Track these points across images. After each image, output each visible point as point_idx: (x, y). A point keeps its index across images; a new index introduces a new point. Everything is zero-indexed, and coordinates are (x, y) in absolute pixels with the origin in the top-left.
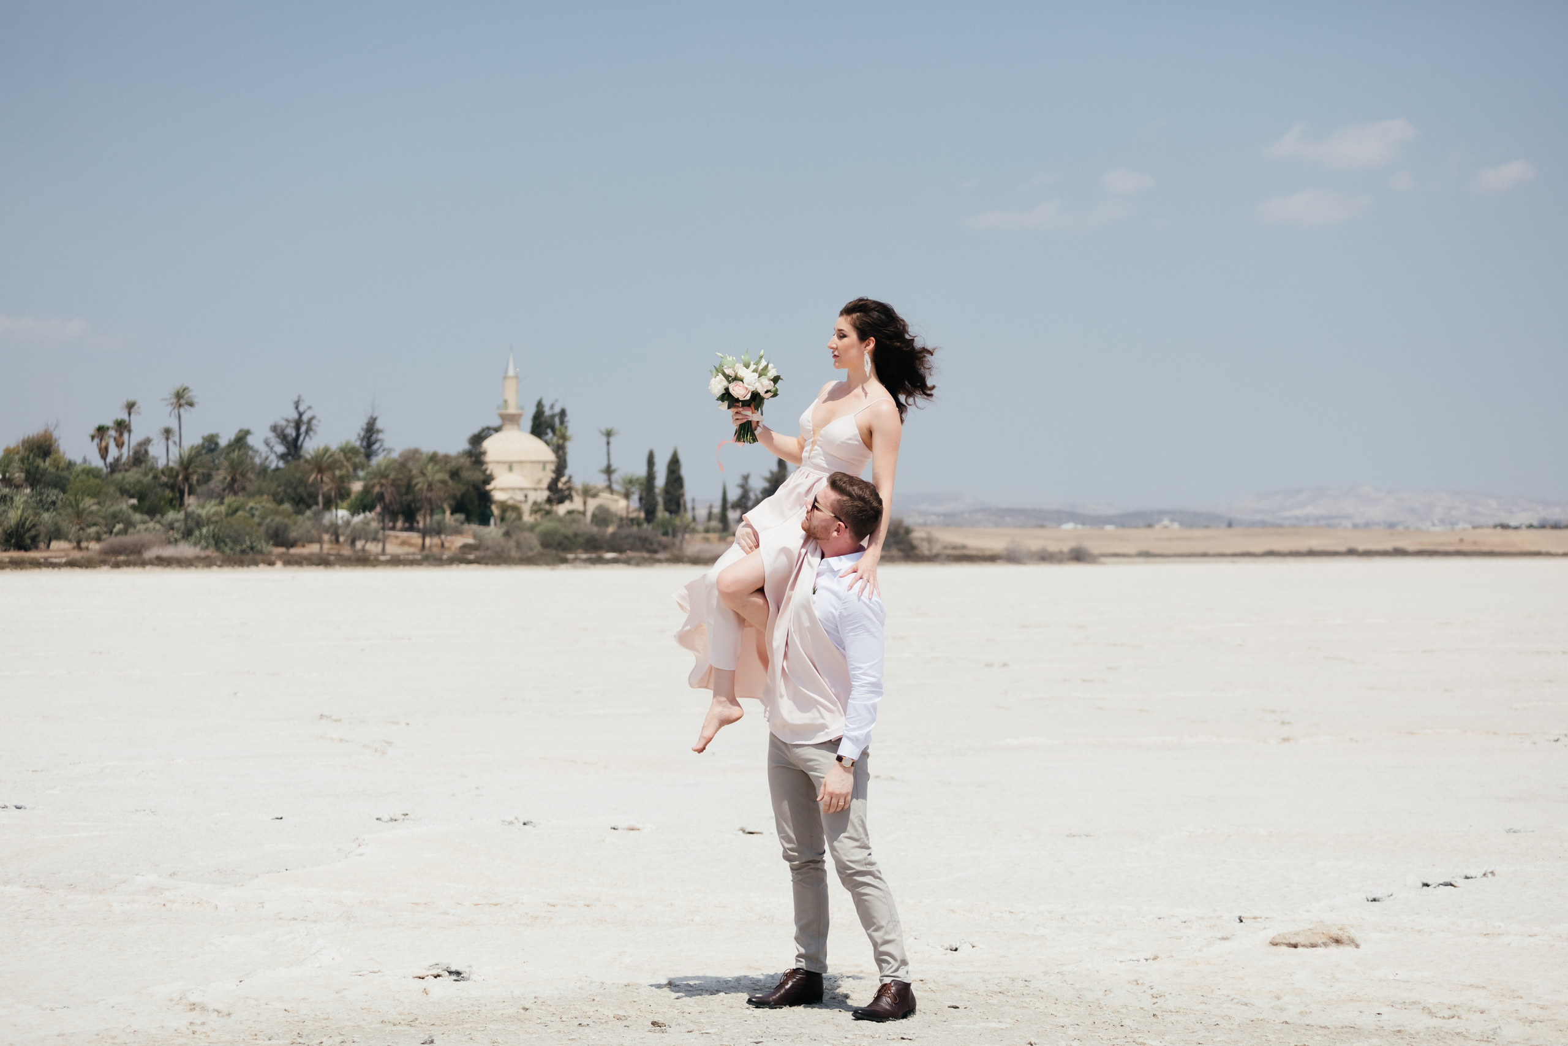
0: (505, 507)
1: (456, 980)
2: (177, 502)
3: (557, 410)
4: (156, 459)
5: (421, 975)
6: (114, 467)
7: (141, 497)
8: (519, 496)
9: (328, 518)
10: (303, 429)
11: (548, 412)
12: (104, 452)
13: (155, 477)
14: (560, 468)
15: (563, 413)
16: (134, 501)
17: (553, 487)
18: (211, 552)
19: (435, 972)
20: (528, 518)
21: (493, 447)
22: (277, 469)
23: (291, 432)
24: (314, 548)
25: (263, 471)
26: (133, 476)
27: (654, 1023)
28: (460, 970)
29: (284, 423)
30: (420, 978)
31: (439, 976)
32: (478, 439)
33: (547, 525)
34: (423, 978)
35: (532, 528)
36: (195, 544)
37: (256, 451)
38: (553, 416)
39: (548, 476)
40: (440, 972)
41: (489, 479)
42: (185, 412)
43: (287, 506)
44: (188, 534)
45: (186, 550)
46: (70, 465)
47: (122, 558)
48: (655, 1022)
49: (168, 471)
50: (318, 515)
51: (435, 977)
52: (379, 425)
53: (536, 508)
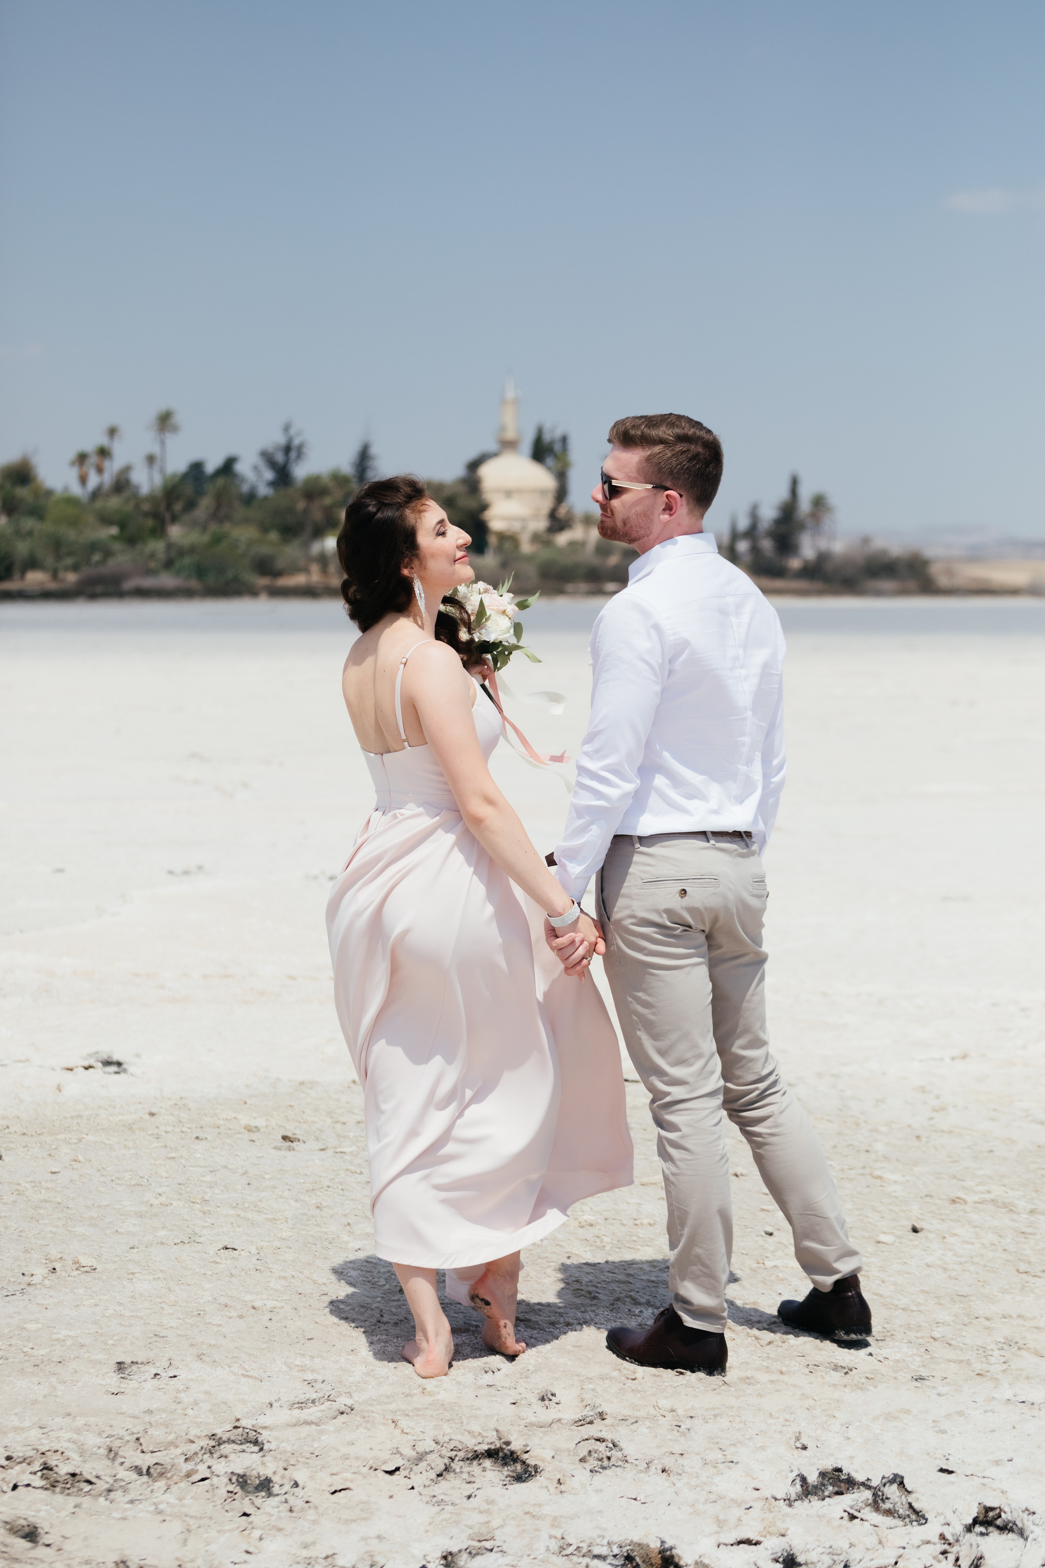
0: (503, 537)
1: (117, 1073)
2: (159, 531)
3: (558, 433)
4: (137, 487)
5: (70, 1066)
6: (96, 494)
7: (122, 525)
8: (516, 526)
9: (316, 548)
10: (293, 455)
11: (547, 437)
12: (83, 480)
13: (137, 506)
14: (561, 494)
15: (564, 440)
16: (114, 531)
17: (552, 515)
18: (194, 583)
19: (86, 1064)
20: (526, 547)
21: (489, 474)
22: (266, 498)
23: (280, 458)
24: (299, 580)
25: (250, 498)
26: (114, 503)
27: (285, 1138)
28: (121, 1059)
29: (270, 450)
30: (68, 1069)
31: (91, 1067)
32: (474, 466)
33: (545, 554)
34: (71, 1070)
35: (530, 558)
36: (178, 573)
37: (243, 480)
38: (552, 443)
39: (547, 504)
40: (92, 1062)
41: (484, 507)
42: (170, 439)
43: (273, 536)
44: (169, 564)
45: (167, 580)
46: (49, 493)
47: (99, 589)
48: (286, 1136)
49: (151, 498)
50: (306, 545)
51: (86, 1068)
52: (374, 450)
53: (536, 538)
